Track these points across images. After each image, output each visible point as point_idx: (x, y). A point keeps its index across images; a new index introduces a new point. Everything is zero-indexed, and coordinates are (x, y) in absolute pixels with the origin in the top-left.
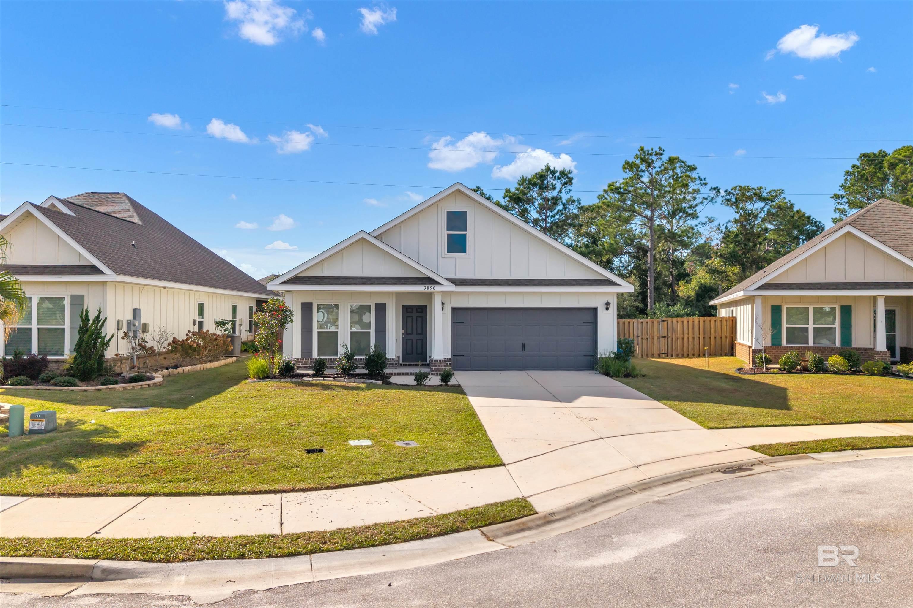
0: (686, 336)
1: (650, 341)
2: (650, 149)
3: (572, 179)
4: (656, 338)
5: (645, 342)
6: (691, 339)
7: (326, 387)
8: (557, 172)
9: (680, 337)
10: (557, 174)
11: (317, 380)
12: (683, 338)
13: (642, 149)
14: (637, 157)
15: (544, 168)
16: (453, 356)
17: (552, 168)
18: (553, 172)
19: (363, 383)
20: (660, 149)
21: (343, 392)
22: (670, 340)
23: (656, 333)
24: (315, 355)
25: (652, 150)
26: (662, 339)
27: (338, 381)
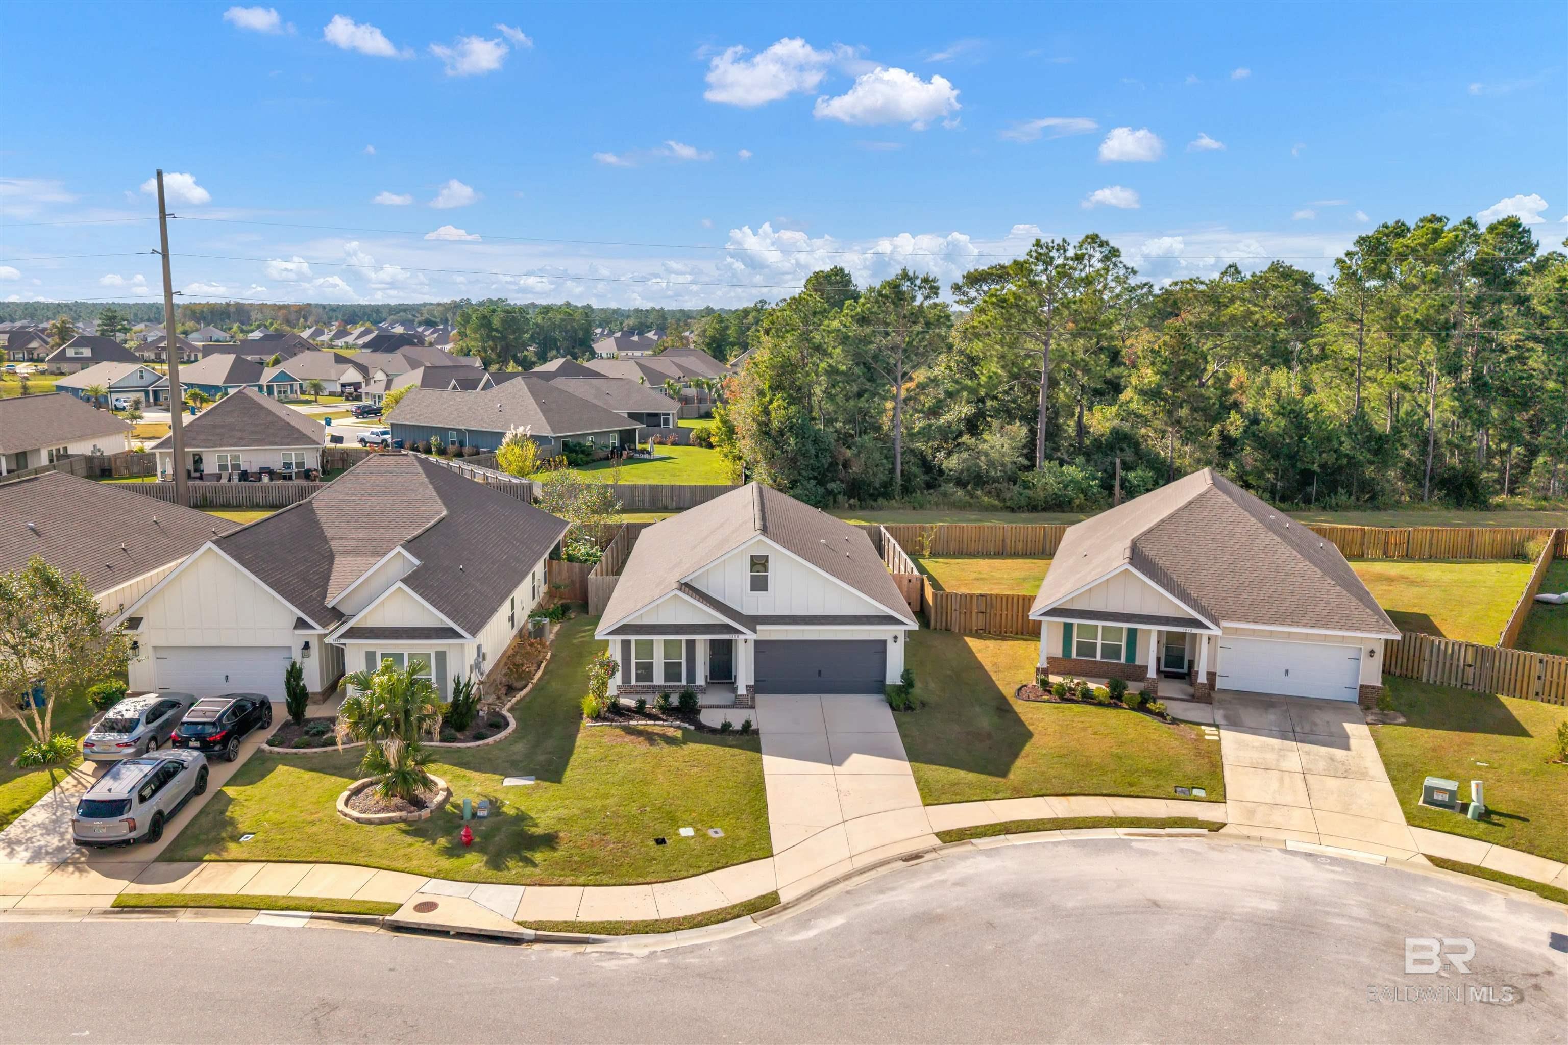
0: (1005, 613)
1: (968, 615)
2: (1049, 241)
3: (938, 288)
4: (974, 614)
5: (963, 616)
6: (1009, 617)
7: (650, 737)
8: (917, 278)
9: (999, 613)
10: (918, 282)
11: (641, 725)
12: (1001, 615)
13: (1038, 244)
14: (1029, 254)
15: (900, 272)
16: (756, 681)
17: (911, 274)
18: (911, 280)
19: (679, 727)
20: (1064, 241)
21: (666, 749)
22: (988, 615)
23: (974, 607)
24: (633, 682)
25: (1053, 242)
26: (980, 615)
27: (659, 725)
